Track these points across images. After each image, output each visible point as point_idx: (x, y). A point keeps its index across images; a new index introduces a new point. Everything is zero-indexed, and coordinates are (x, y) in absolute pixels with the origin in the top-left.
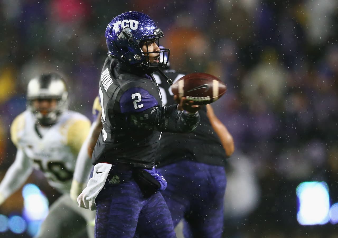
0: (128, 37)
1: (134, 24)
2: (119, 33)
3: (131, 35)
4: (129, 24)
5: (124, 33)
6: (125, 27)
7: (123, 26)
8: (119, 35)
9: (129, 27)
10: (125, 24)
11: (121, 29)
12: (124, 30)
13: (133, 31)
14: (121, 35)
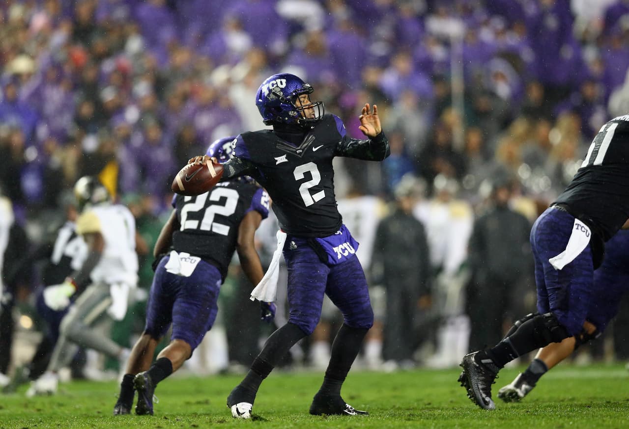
0: (279, 96)
1: (281, 83)
2: (269, 95)
3: (282, 93)
4: (277, 83)
5: (274, 94)
6: (273, 87)
7: (271, 88)
8: (269, 97)
9: (278, 86)
10: (273, 85)
11: (270, 91)
12: (273, 91)
13: (282, 90)
14: (272, 96)
